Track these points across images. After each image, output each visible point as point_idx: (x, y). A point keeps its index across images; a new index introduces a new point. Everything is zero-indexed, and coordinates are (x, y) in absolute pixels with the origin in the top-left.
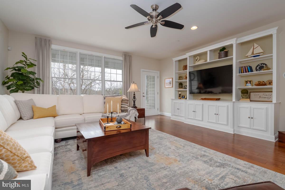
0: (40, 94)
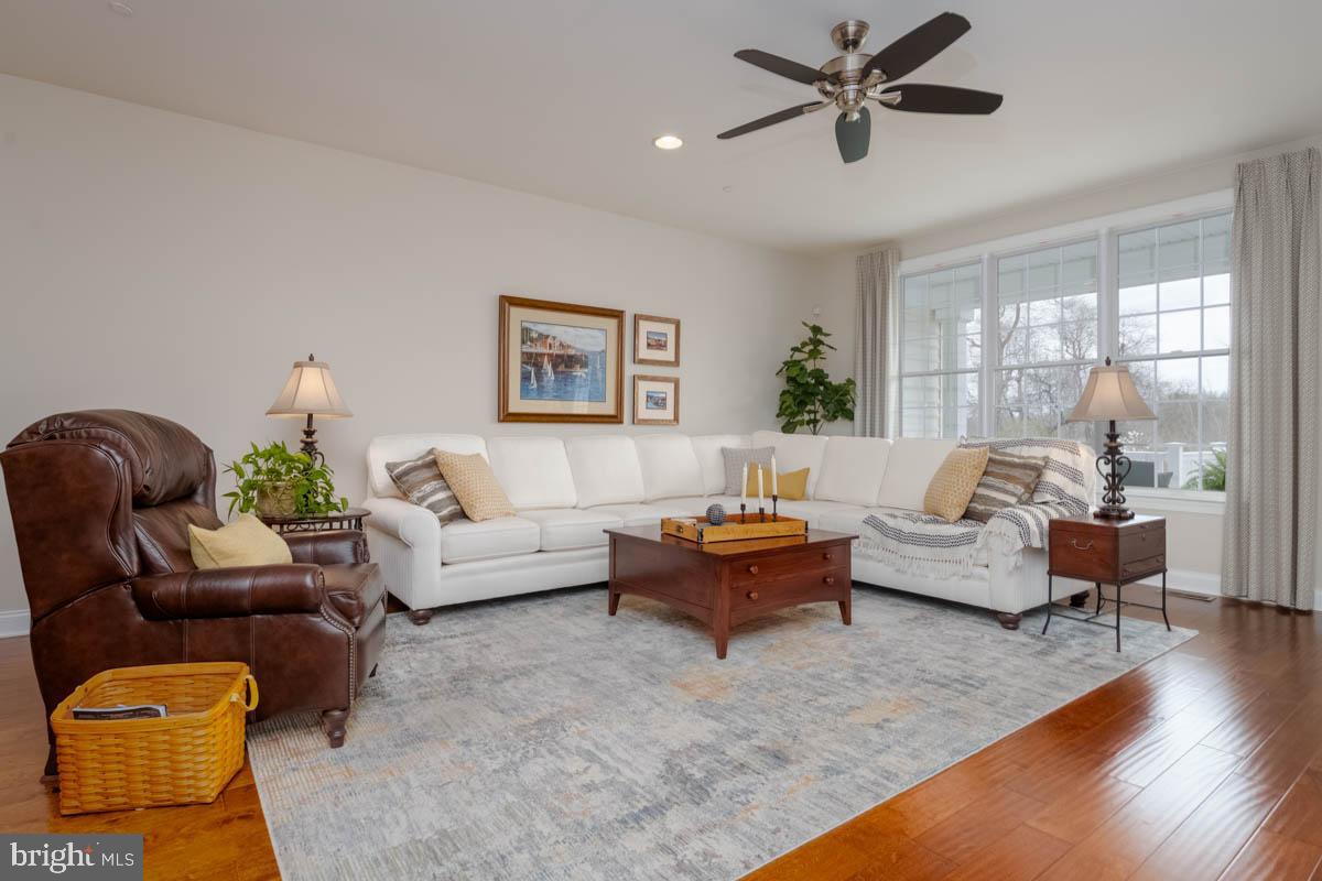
0: (853, 435)
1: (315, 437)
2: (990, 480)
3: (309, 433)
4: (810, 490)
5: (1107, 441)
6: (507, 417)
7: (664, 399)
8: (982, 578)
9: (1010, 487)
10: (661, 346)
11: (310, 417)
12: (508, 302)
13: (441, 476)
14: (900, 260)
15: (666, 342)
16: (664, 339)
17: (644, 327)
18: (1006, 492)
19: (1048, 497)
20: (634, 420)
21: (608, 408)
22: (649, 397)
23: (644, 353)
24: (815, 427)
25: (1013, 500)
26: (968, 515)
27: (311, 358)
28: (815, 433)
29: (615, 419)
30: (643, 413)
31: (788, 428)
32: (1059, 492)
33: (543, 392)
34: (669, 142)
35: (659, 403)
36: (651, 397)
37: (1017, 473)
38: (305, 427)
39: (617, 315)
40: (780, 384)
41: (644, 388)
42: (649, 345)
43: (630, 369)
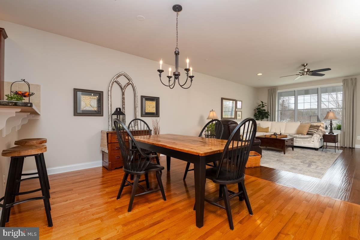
2: (311, 128)
4: (269, 131)
5: (330, 122)
7: (240, 115)
8: (312, 143)
9: (315, 129)
11: (212, 119)
12: (223, 99)
17: (238, 102)
18: (314, 130)
19: (320, 131)
20: (237, 119)
25: (316, 131)
26: (308, 134)
27: (212, 110)
29: (234, 118)
30: (238, 117)
32: (321, 130)
37: (316, 127)
39: (235, 100)
41: (238, 113)
43: (236, 110)
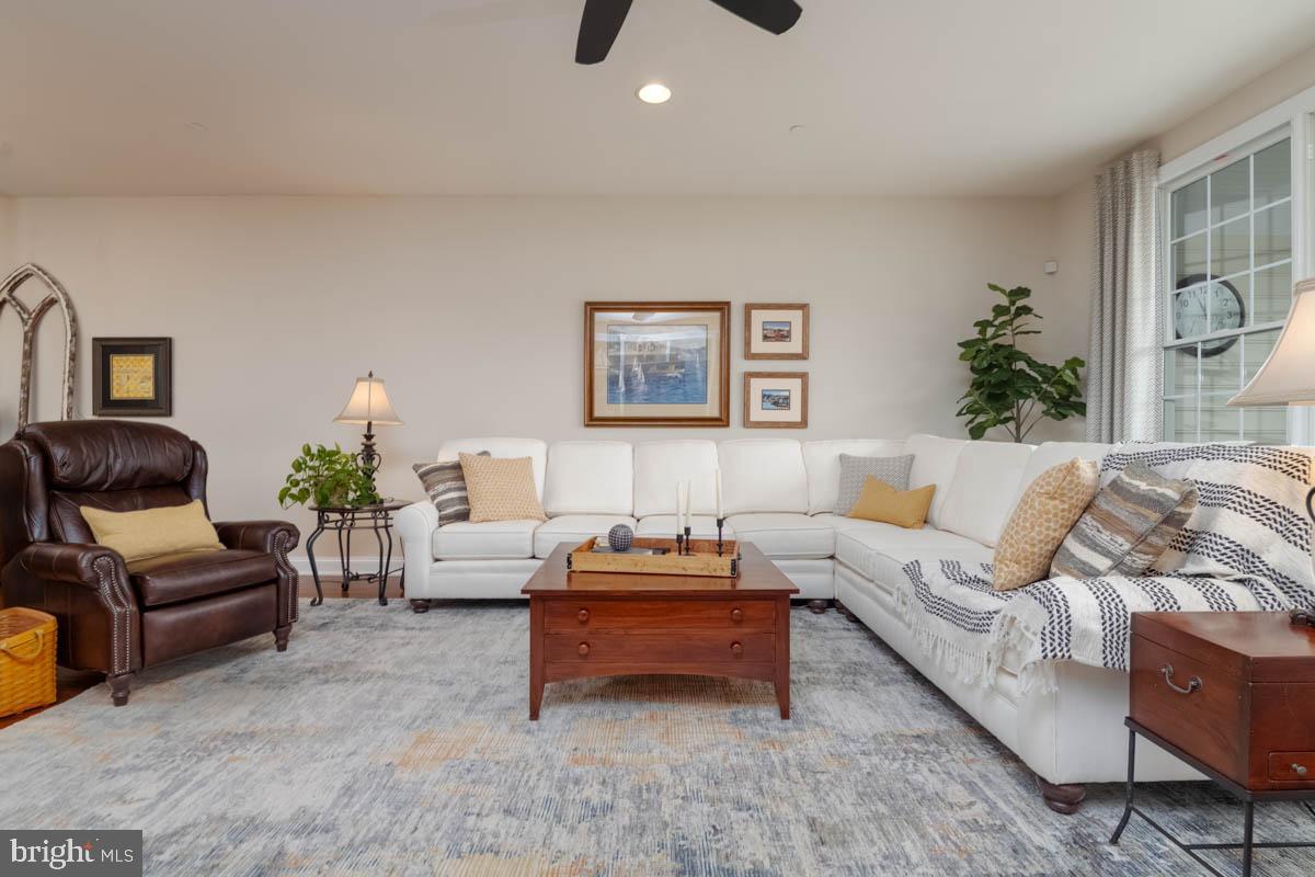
1: (373, 440)
3: (369, 437)
6: (592, 420)
7: (787, 398)
10: (782, 336)
11: (370, 424)
12: (593, 308)
13: (462, 478)
14: (1160, 164)
15: (789, 332)
16: (787, 329)
17: (758, 317)
20: (747, 423)
21: (711, 409)
22: (766, 396)
23: (759, 346)
24: (1018, 428)
27: (371, 375)
28: (1018, 440)
29: (721, 421)
30: (757, 414)
31: (977, 433)
33: (632, 396)
34: (655, 93)
35: (781, 402)
36: (769, 396)
38: (365, 432)
39: (722, 307)
40: (962, 373)
41: (758, 386)
42: (766, 338)
43: (739, 366)
